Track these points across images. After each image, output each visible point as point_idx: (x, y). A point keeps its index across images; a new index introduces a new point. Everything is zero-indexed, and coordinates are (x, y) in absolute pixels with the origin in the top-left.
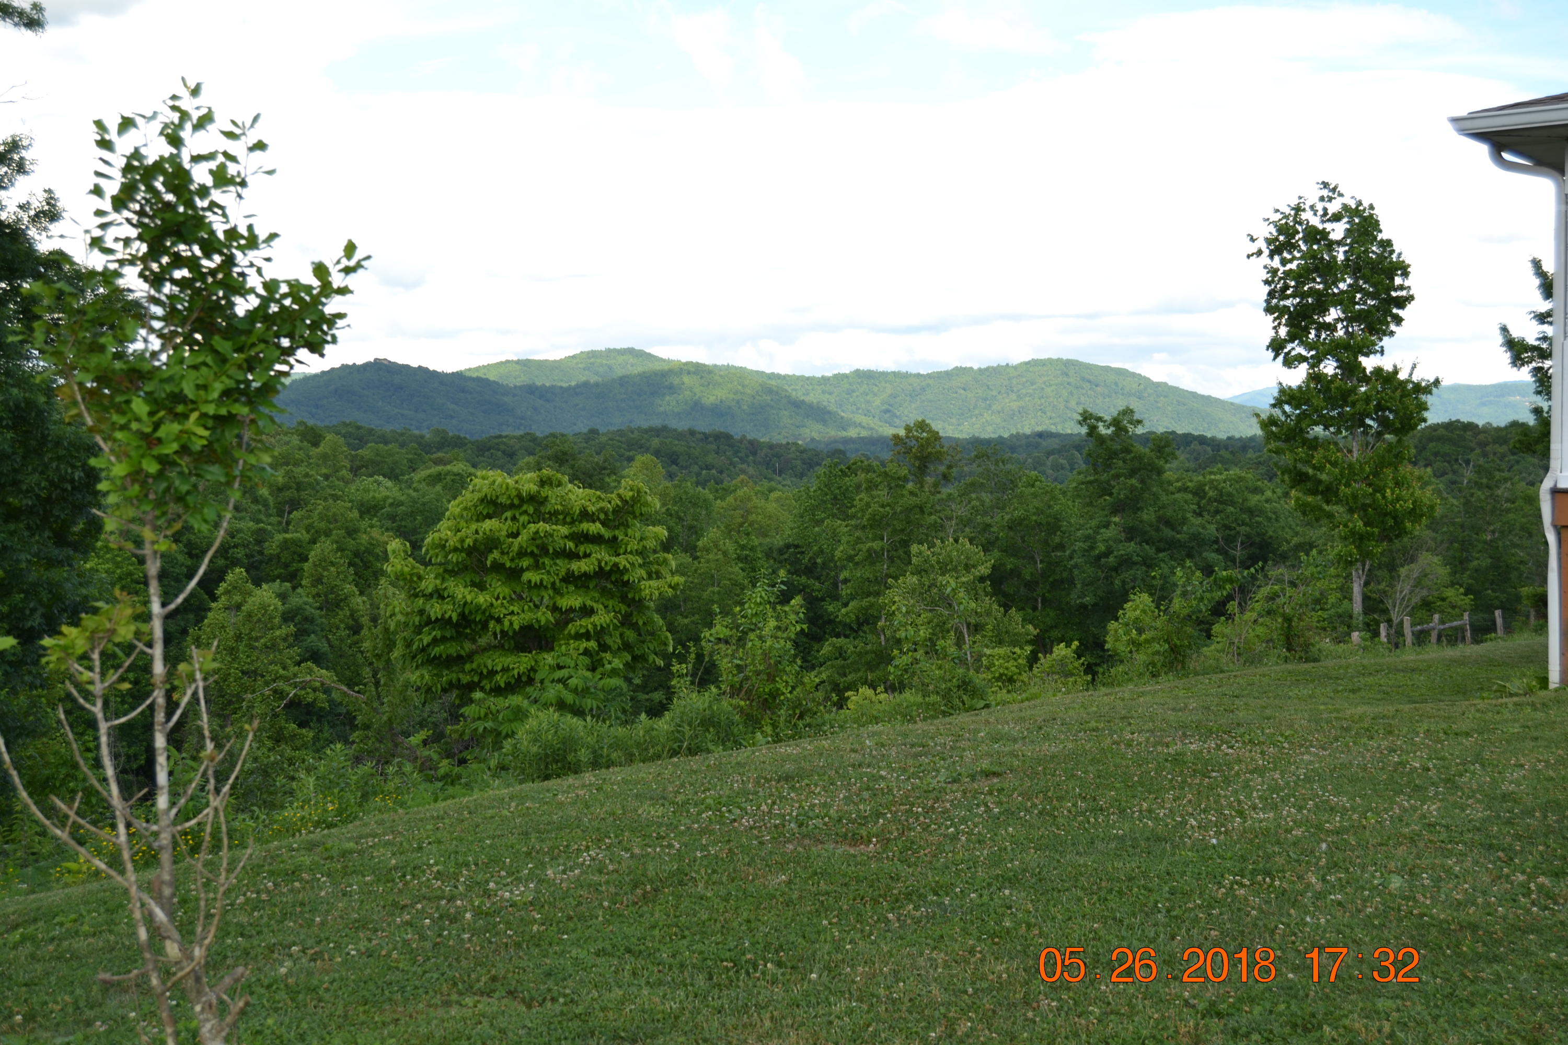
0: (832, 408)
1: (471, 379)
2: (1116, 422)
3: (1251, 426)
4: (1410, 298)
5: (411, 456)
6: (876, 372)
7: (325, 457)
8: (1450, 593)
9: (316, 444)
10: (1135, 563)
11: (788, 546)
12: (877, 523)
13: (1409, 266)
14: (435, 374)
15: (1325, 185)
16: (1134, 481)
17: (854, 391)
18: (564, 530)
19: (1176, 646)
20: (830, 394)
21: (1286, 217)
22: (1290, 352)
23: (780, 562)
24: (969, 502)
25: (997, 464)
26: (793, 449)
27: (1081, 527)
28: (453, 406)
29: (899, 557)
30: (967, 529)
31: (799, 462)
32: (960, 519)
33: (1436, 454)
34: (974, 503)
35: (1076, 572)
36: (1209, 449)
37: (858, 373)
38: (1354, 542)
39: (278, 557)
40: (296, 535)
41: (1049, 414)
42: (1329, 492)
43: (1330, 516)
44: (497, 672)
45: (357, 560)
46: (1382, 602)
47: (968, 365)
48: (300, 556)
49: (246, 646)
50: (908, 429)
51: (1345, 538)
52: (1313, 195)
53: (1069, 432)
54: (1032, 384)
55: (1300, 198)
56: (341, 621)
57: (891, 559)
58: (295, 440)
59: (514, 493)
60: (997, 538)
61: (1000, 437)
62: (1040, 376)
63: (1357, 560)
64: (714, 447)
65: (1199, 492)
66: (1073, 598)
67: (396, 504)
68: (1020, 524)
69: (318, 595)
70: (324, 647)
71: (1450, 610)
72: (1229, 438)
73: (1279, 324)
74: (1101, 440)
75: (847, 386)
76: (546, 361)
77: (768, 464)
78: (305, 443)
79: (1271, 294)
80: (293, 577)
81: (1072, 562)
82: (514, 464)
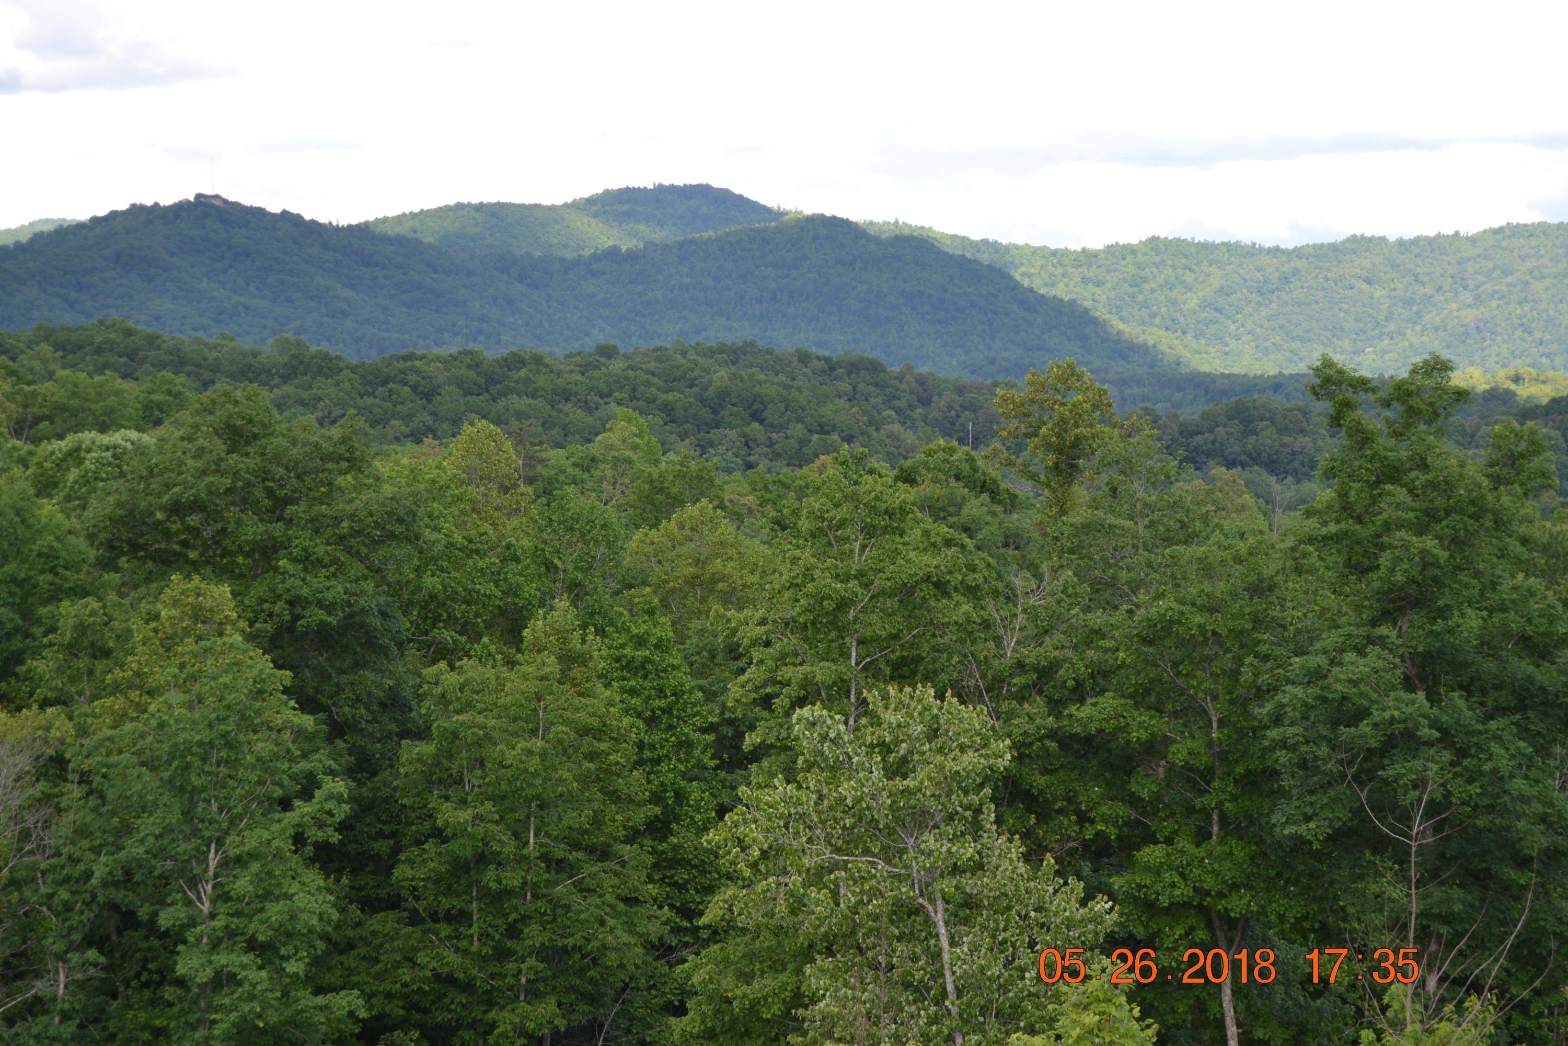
0: (1101, 313)
1: (385, 239)
6: (1192, 244)
14: (314, 227)
17: (1145, 280)
20: (1098, 284)
28: (347, 293)
37: (1154, 242)
41: (1538, 335)
47: (1378, 233)
54: (1506, 273)
62: (1523, 258)
64: (844, 386)
66: (1282, 820)
74: (1362, 436)
75: (1131, 269)
76: (536, 206)
81: (1274, 734)
82: (434, 414)
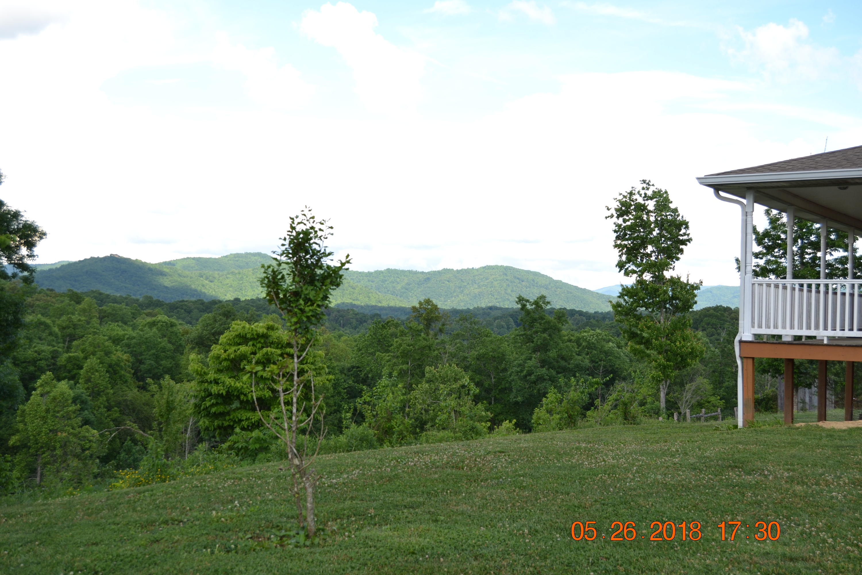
2: (536, 303)
3: (608, 306)
4: (689, 240)
5: (133, 311)
6: (399, 270)
7: (84, 310)
8: (712, 399)
9: (78, 303)
10: (545, 380)
11: (353, 367)
12: (405, 355)
13: (688, 222)
14: (145, 264)
15: (644, 181)
16: (545, 335)
17: (386, 281)
18: (279, 352)
19: (571, 415)
20: (373, 282)
21: (625, 197)
22: (627, 268)
23: (348, 376)
24: (456, 344)
25: (471, 324)
26: (351, 312)
27: (516, 359)
29: (417, 374)
30: (454, 359)
31: (354, 321)
32: (451, 354)
33: (708, 324)
34: (458, 345)
35: (513, 383)
36: (584, 318)
37: (388, 270)
38: (660, 370)
39: (65, 366)
40: (76, 354)
41: (496, 296)
42: (647, 343)
43: (649, 356)
44: (243, 420)
45: (110, 369)
46: (676, 403)
47: (451, 268)
48: (78, 366)
49: (52, 416)
50: (420, 303)
51: (656, 368)
52: (639, 187)
53: (507, 307)
54: (487, 279)
55: (633, 188)
56: (101, 403)
57: (412, 375)
58: (67, 300)
59: (255, 333)
60: (471, 365)
61: (468, 309)
62: (491, 275)
63: (662, 380)
65: (578, 342)
66: (512, 398)
67: (131, 338)
68: (483, 357)
69: (88, 388)
70: (92, 418)
71: (712, 408)
72: (596, 313)
73: (622, 254)
74: (528, 312)
75: (382, 278)
76: (210, 258)
77: (336, 321)
78: (73, 302)
79: (618, 238)
80: (73, 378)
81: (511, 378)
82: (191, 317)
